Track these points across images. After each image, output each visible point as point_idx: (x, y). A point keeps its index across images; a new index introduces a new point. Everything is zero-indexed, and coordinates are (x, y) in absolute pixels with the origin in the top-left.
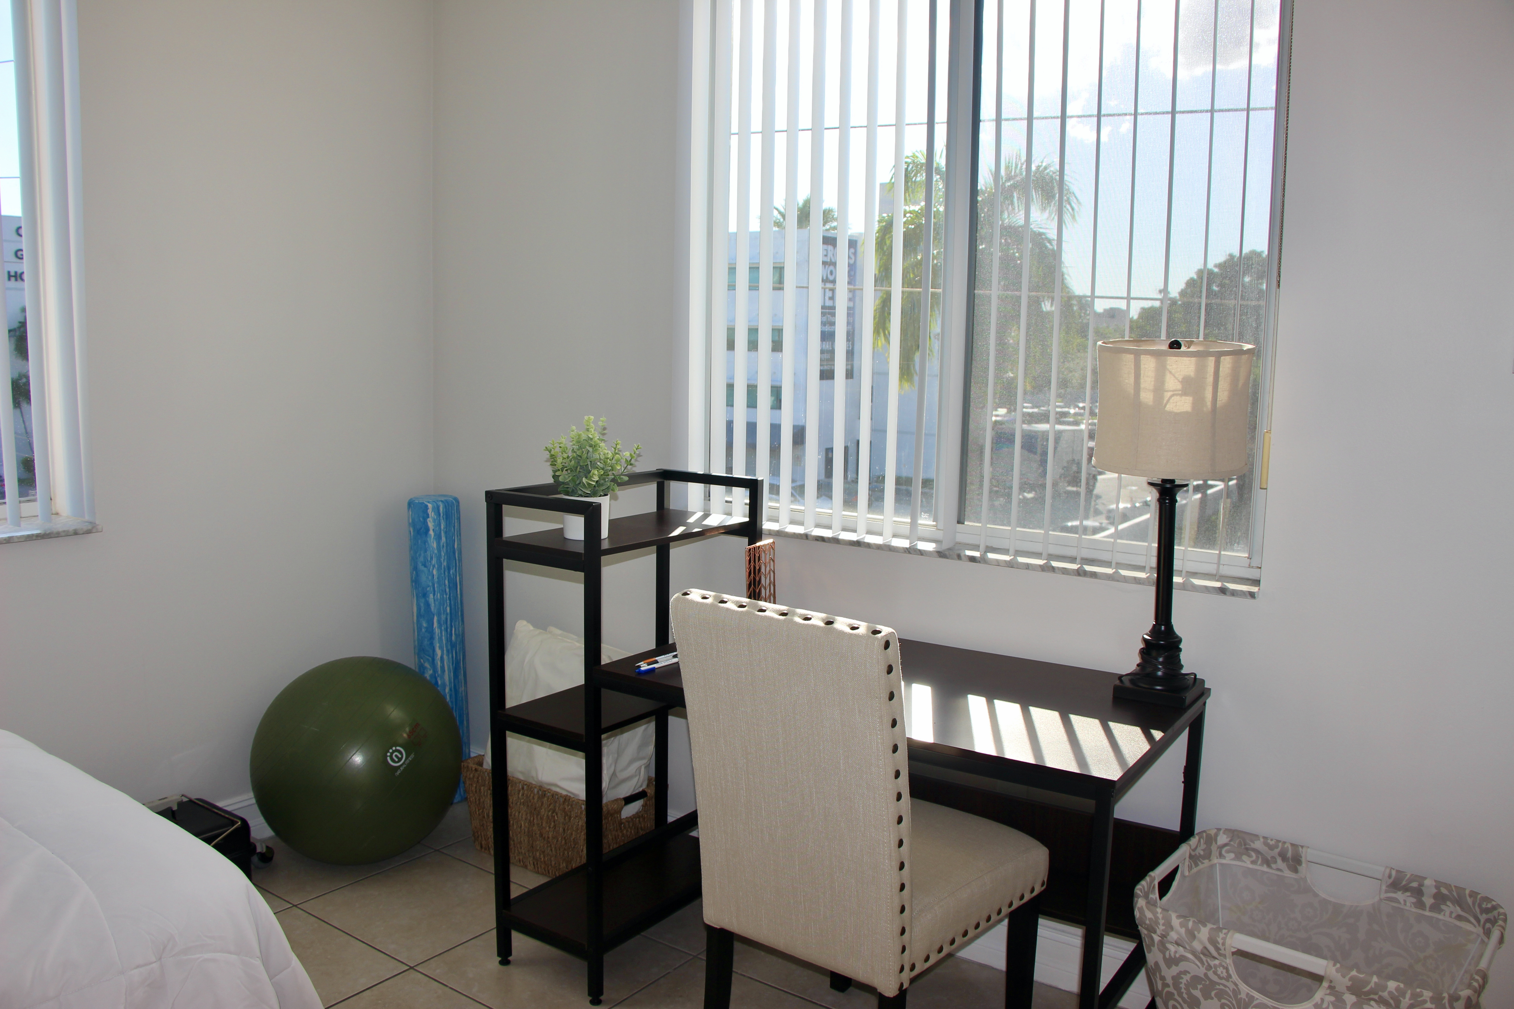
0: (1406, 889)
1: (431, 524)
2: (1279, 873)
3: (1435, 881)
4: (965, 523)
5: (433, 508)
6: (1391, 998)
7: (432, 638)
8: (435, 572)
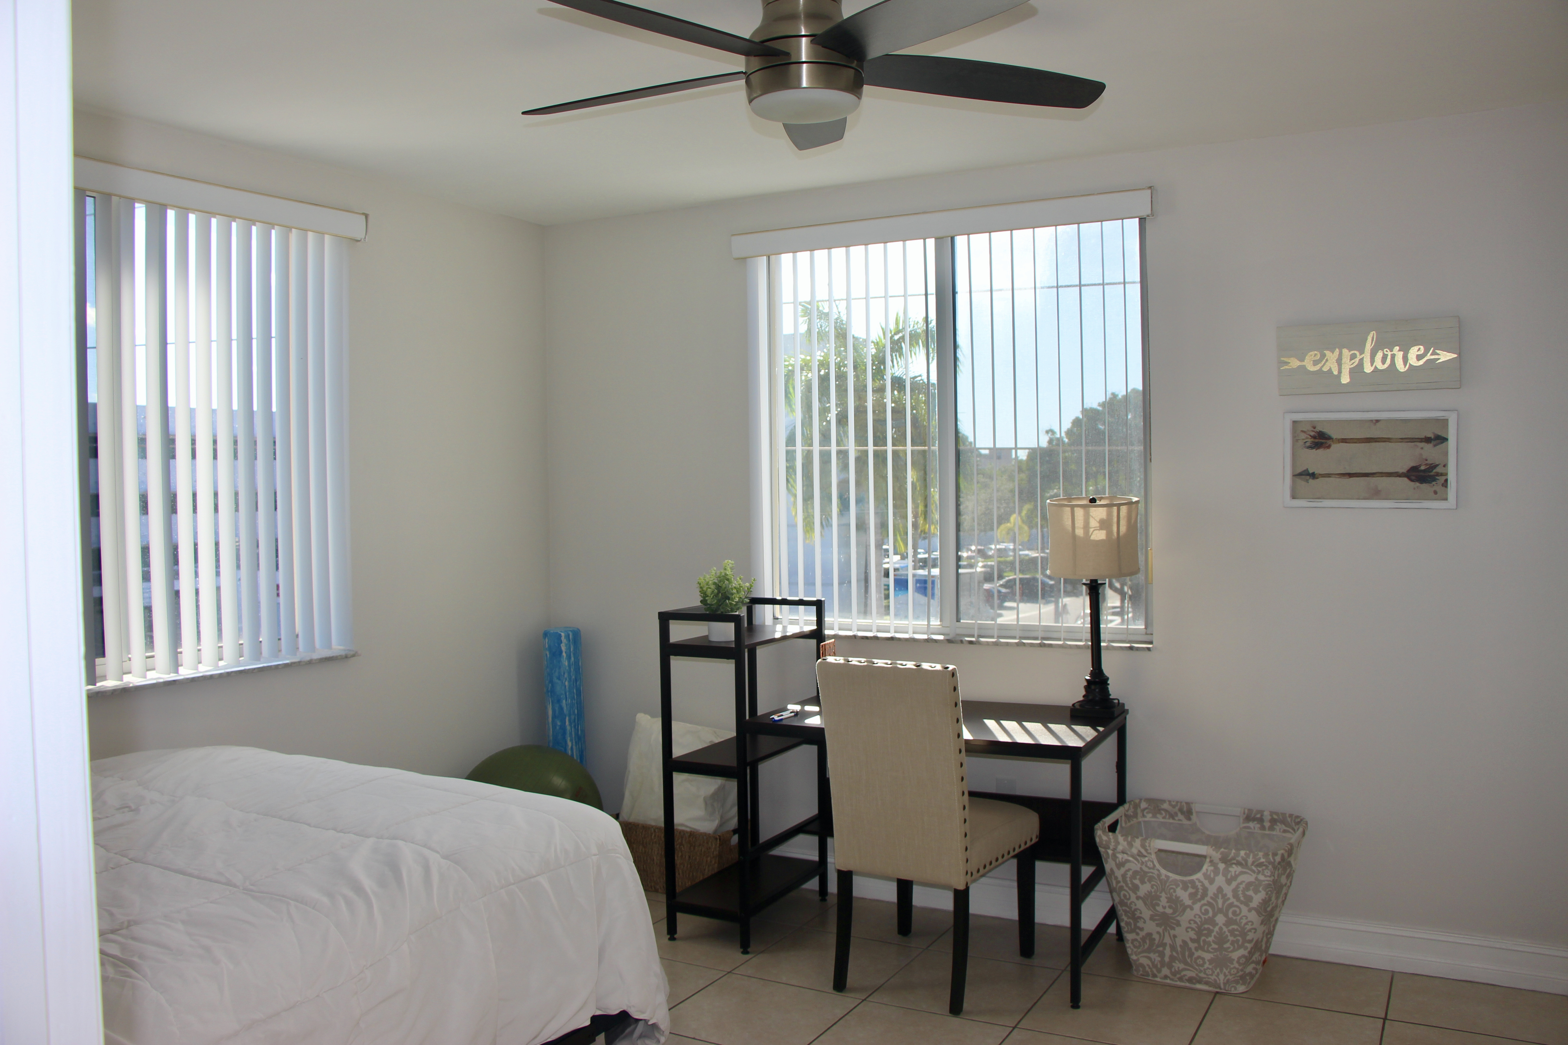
0: (1254, 819)
1: (563, 648)
2: (1180, 822)
3: (1270, 812)
4: (961, 621)
5: (565, 637)
6: (1243, 860)
7: (564, 733)
8: (567, 683)
